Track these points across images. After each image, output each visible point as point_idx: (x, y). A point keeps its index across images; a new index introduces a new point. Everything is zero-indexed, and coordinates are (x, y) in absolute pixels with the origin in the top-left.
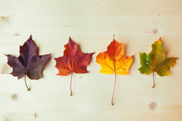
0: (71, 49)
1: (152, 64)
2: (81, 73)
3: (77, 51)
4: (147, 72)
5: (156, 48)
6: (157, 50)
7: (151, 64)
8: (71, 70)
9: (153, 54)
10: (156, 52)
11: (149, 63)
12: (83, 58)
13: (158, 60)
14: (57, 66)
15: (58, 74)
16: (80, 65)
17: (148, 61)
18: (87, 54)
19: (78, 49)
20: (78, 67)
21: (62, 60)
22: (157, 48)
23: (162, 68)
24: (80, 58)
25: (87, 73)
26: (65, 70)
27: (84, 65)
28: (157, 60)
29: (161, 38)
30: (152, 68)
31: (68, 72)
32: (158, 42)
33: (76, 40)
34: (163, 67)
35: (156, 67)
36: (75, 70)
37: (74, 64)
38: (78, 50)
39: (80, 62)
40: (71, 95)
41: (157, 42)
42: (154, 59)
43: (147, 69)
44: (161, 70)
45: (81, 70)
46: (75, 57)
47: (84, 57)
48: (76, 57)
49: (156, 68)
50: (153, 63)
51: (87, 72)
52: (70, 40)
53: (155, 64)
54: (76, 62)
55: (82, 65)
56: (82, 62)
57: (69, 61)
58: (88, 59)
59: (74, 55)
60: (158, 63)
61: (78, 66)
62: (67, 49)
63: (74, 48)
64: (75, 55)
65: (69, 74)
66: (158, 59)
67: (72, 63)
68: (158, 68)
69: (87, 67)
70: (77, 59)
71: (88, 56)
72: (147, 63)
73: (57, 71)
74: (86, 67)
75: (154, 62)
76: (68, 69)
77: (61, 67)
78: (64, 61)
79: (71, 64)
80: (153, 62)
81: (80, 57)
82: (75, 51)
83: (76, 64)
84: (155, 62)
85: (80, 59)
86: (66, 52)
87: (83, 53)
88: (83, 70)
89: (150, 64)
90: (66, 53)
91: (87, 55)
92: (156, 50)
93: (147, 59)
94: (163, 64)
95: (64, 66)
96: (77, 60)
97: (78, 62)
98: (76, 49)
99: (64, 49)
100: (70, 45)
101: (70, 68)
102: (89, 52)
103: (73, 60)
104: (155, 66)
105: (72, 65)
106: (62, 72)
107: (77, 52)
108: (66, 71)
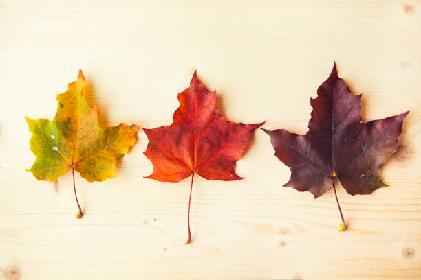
0: (197, 106)
1: (67, 148)
2: (220, 179)
3: (214, 113)
4: (54, 172)
5: (75, 102)
6: (78, 106)
7: (65, 150)
8: (191, 167)
9: (69, 119)
10: (75, 113)
11: (59, 148)
12: (227, 134)
13: (86, 136)
14: (151, 152)
15: (150, 177)
16: (217, 156)
17: (57, 142)
18: (242, 125)
19: (216, 108)
20: (211, 162)
21: (167, 135)
22: (78, 103)
23: (99, 157)
24: (218, 134)
25: (235, 180)
26: (173, 167)
27: (231, 157)
28: (81, 136)
29: (81, 71)
30: (69, 161)
31: (180, 173)
32: (77, 85)
33: (213, 82)
34: (101, 155)
35: (81, 158)
36: (203, 169)
37: (200, 152)
38: (217, 111)
39: (219, 146)
40: (190, 241)
41: (74, 83)
42: (74, 134)
43: (55, 165)
44: (95, 164)
45: (220, 169)
46: (204, 130)
47: (231, 134)
48: (208, 130)
49: (82, 160)
50: (69, 147)
51: (237, 178)
52: (196, 80)
53: (77, 148)
54: (207, 146)
55: (222, 156)
56: (223, 148)
57: (185, 141)
58: (243, 141)
59: (202, 125)
60: (86, 143)
61: (211, 157)
62: (183, 105)
63: (205, 105)
64: (207, 124)
65: (182, 179)
66: (85, 134)
67: (196, 148)
68: (88, 159)
69: (237, 163)
70: (212, 137)
71: (244, 132)
72: (56, 148)
73: (148, 167)
74: (234, 163)
75: (72, 141)
76: (181, 162)
77: (161, 155)
78: (170, 139)
79: (191, 150)
80: (71, 144)
81: (221, 133)
82: (206, 114)
83: (205, 152)
84: (78, 143)
85: (218, 138)
86: (181, 114)
87: (229, 122)
88: (226, 171)
89: (62, 150)
90: (179, 117)
91: (239, 128)
92: (76, 107)
93: (53, 137)
94: (102, 146)
95: (170, 155)
96: (208, 141)
97: (212, 145)
98: (212, 108)
99: (176, 105)
100: (193, 95)
101: (189, 161)
102: (248, 121)
103: (197, 140)
104: (77, 155)
105: (193, 153)
106: (163, 169)
107: (212, 117)
108: (176, 168)
